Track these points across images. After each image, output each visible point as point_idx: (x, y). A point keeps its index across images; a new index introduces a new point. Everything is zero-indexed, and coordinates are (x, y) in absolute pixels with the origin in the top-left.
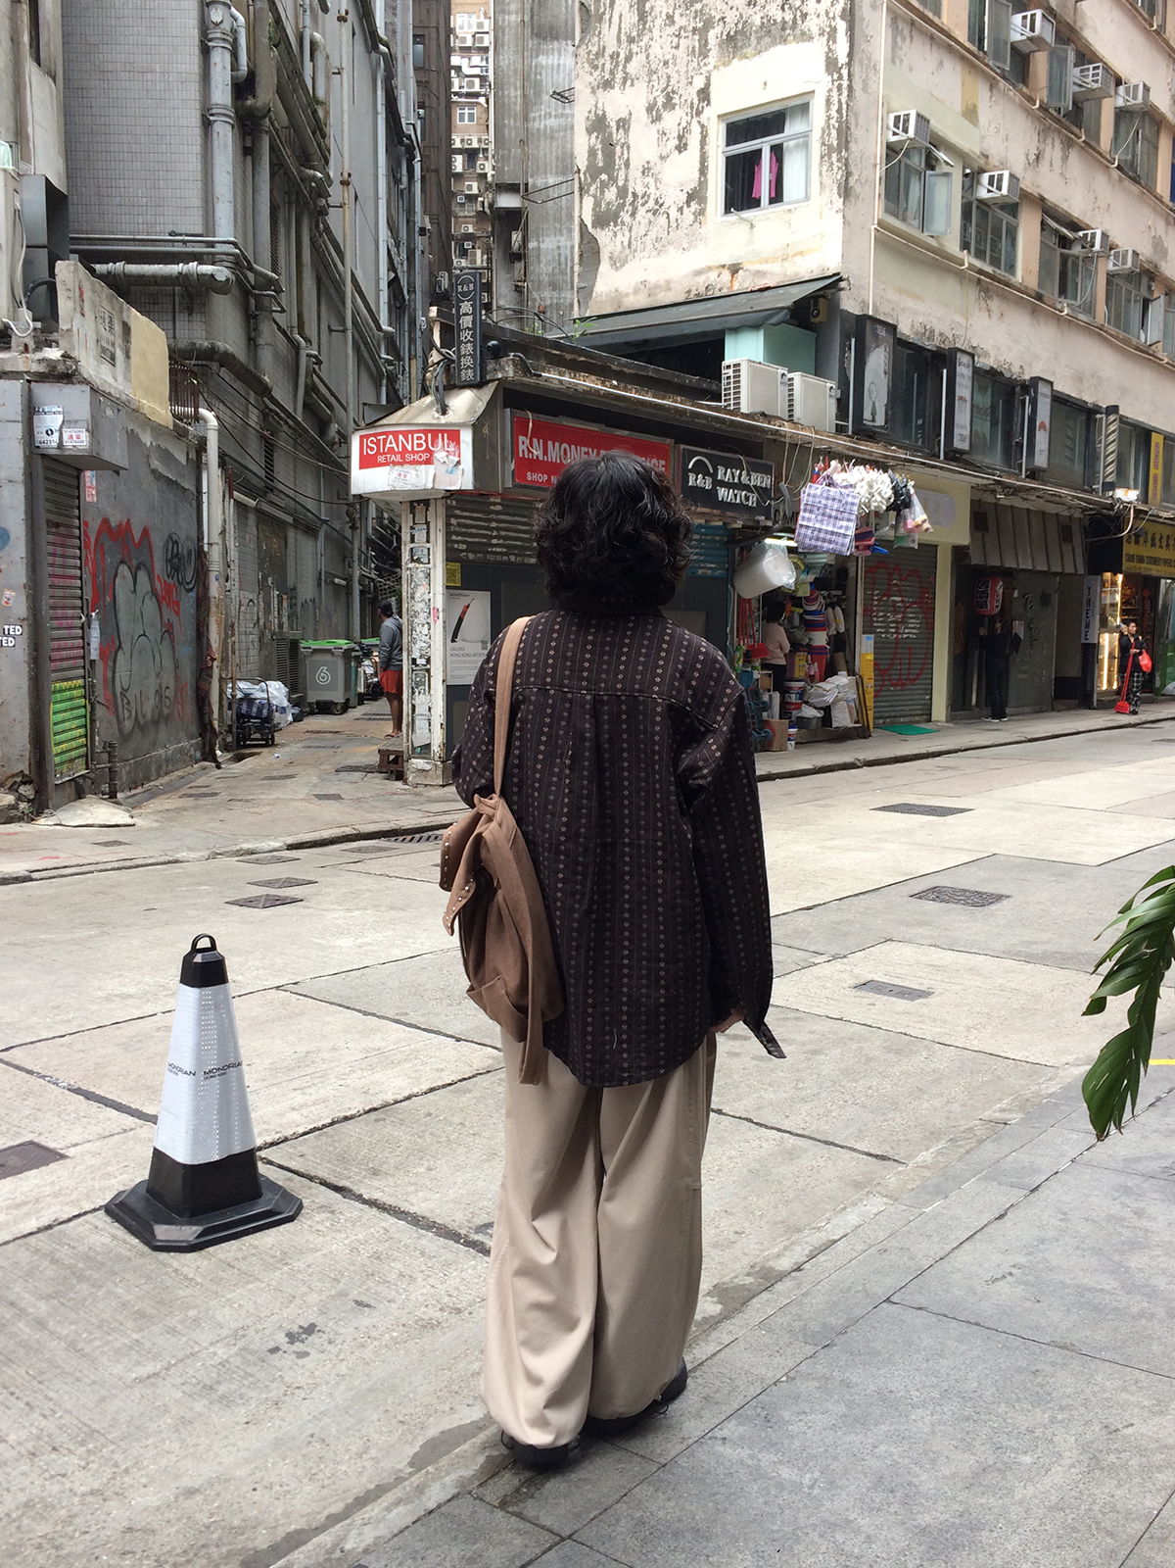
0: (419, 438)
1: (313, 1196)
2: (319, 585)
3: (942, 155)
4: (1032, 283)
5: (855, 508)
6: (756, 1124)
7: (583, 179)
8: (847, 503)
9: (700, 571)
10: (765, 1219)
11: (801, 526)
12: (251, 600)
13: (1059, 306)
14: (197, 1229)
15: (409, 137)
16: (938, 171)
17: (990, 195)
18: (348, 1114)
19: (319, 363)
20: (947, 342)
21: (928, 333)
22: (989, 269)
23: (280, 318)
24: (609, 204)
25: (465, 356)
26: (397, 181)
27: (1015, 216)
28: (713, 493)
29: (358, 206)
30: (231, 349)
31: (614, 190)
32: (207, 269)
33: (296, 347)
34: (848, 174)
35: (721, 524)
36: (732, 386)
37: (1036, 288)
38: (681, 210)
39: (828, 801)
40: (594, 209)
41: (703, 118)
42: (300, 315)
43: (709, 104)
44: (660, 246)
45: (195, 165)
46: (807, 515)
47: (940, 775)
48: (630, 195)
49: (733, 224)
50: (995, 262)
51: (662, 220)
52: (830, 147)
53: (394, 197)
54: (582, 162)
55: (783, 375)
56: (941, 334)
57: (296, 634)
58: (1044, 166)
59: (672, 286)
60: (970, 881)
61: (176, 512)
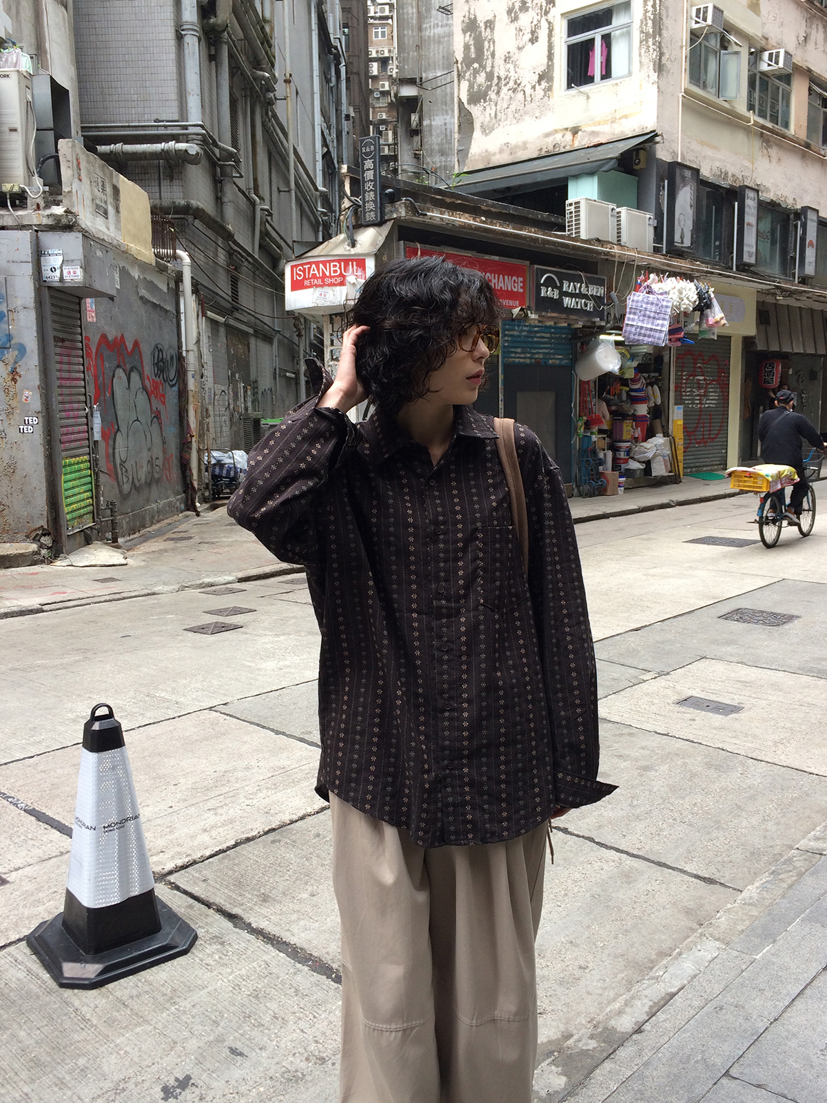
0: (335, 266)
1: (208, 925)
2: (275, 378)
3: (732, 38)
4: (803, 135)
5: (669, 310)
6: (598, 843)
7: (460, 68)
8: (662, 306)
9: (551, 362)
10: (606, 951)
11: (627, 325)
12: (223, 391)
13: (823, 153)
14: (98, 967)
15: (336, 48)
16: (730, 50)
17: (770, 68)
18: (250, 835)
19: (270, 215)
20: (737, 182)
21: (723, 175)
22: (769, 125)
23: (240, 182)
24: (479, 85)
25: (368, 202)
26: (328, 81)
27: (789, 83)
28: (560, 301)
29: (299, 99)
30: (201, 206)
31: (483, 75)
32: (182, 146)
33: (253, 204)
34: (661, 54)
35: (566, 325)
36: (574, 219)
37: (805, 139)
38: (534, 87)
39: (651, 536)
40: (468, 91)
41: (550, 17)
42: (255, 180)
43: (554, 6)
44: (518, 116)
45: (171, 68)
46: (632, 316)
47: (736, 512)
48: (496, 79)
49: (574, 96)
50: (774, 119)
51: (520, 96)
52: (647, 34)
53: (326, 92)
54: (459, 55)
55: (613, 209)
56: (733, 176)
57: (258, 414)
58: (810, 46)
59: (528, 145)
60: (766, 603)
61: (160, 328)
